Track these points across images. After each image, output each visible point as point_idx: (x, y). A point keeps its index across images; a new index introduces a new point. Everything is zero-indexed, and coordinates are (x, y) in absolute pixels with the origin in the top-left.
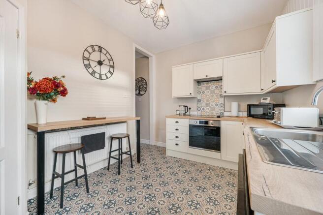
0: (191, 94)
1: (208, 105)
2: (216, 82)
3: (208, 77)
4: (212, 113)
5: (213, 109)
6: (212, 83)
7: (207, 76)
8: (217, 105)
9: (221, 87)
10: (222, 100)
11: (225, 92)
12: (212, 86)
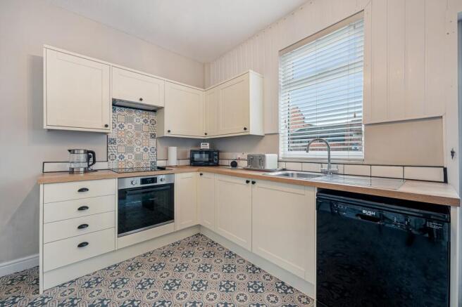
0: (106, 126)
1: (130, 150)
2: (144, 112)
3: (142, 102)
4: (138, 164)
5: (138, 157)
6: (138, 112)
7: (141, 100)
8: (146, 150)
9: (154, 122)
10: (153, 142)
11: (169, 131)
12: (138, 117)
